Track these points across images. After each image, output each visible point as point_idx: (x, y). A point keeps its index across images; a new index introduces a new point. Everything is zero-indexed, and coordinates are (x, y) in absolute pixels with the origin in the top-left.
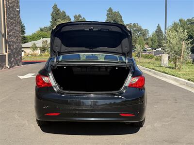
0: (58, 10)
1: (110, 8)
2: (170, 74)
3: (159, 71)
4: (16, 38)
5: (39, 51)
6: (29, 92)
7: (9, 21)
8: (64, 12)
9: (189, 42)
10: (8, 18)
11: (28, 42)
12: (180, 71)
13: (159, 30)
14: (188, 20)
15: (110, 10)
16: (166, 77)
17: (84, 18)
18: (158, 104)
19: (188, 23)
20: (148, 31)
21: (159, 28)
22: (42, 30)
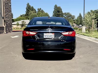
0: (30, 6)
1: (56, 5)
2: (86, 36)
3: (81, 34)
4: (9, 18)
5: (20, 26)
6: (17, 43)
7: (6, 10)
8: (33, 7)
9: (96, 20)
10: (5, 8)
11: (14, 22)
12: (91, 34)
13: (80, 16)
14: (95, 11)
15: (56, 6)
16: (84, 37)
17: (42, 10)
18: (81, 48)
19: (95, 12)
20: (75, 16)
21: (80, 14)
22: (21, 16)
